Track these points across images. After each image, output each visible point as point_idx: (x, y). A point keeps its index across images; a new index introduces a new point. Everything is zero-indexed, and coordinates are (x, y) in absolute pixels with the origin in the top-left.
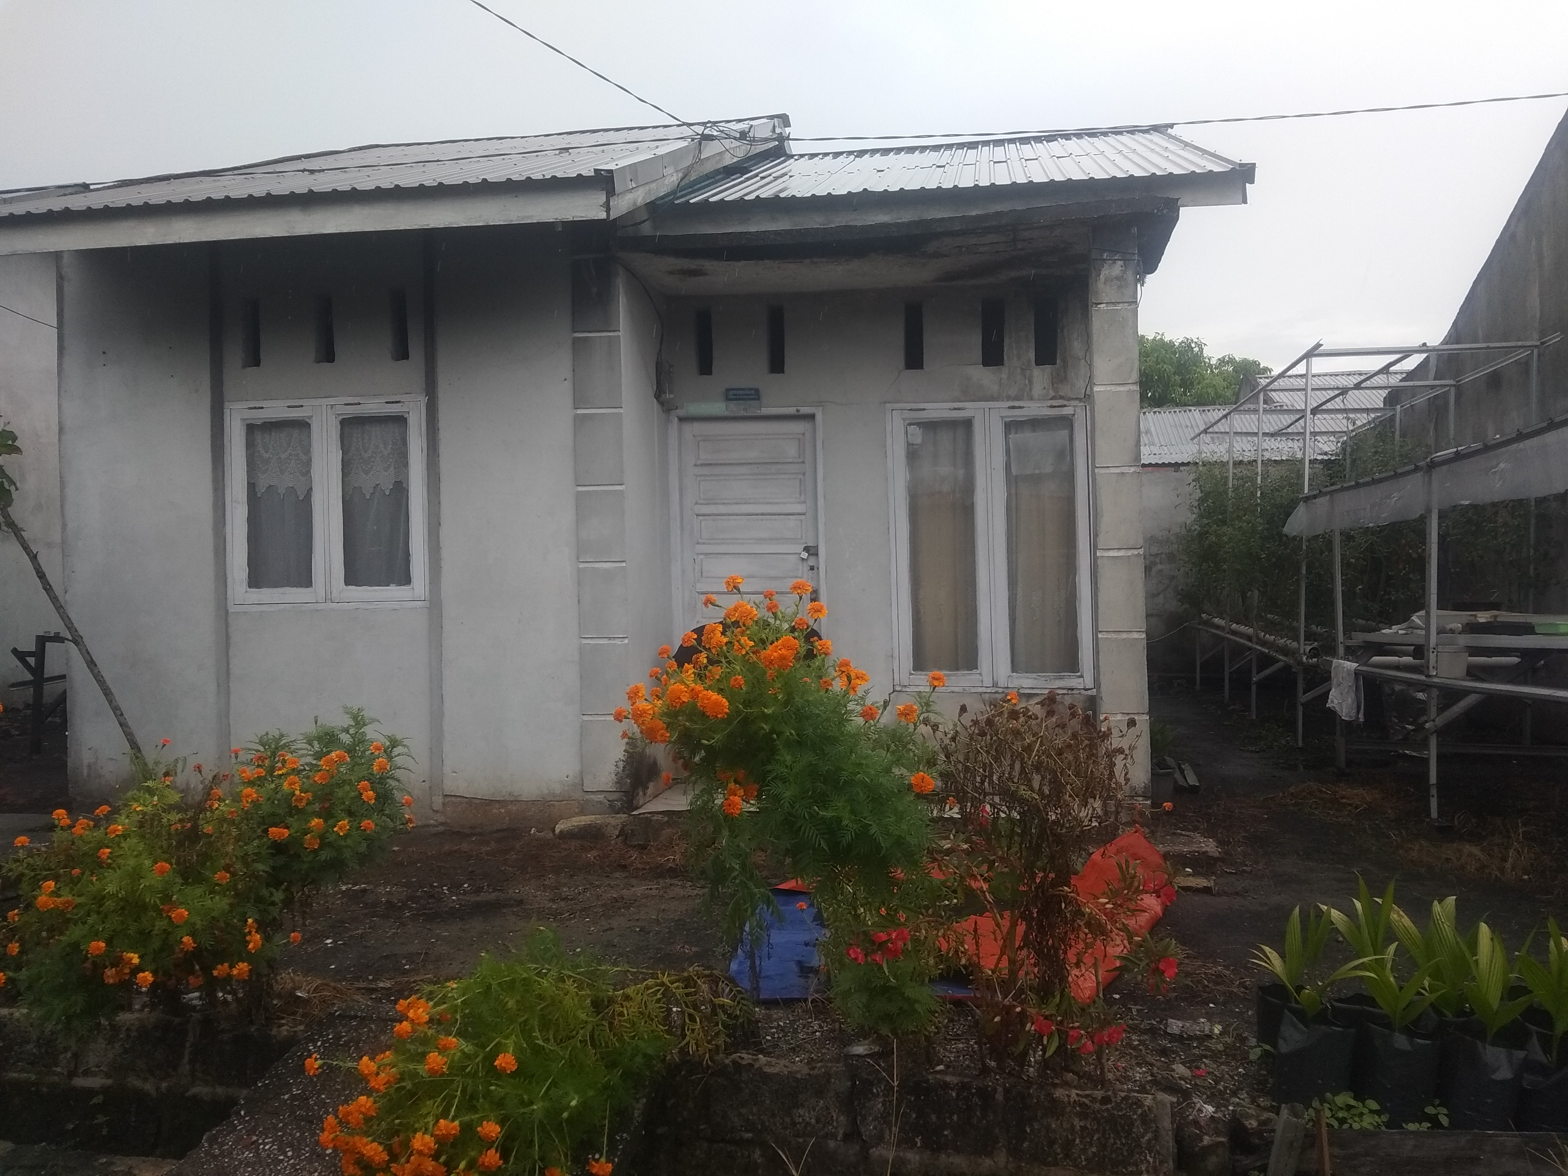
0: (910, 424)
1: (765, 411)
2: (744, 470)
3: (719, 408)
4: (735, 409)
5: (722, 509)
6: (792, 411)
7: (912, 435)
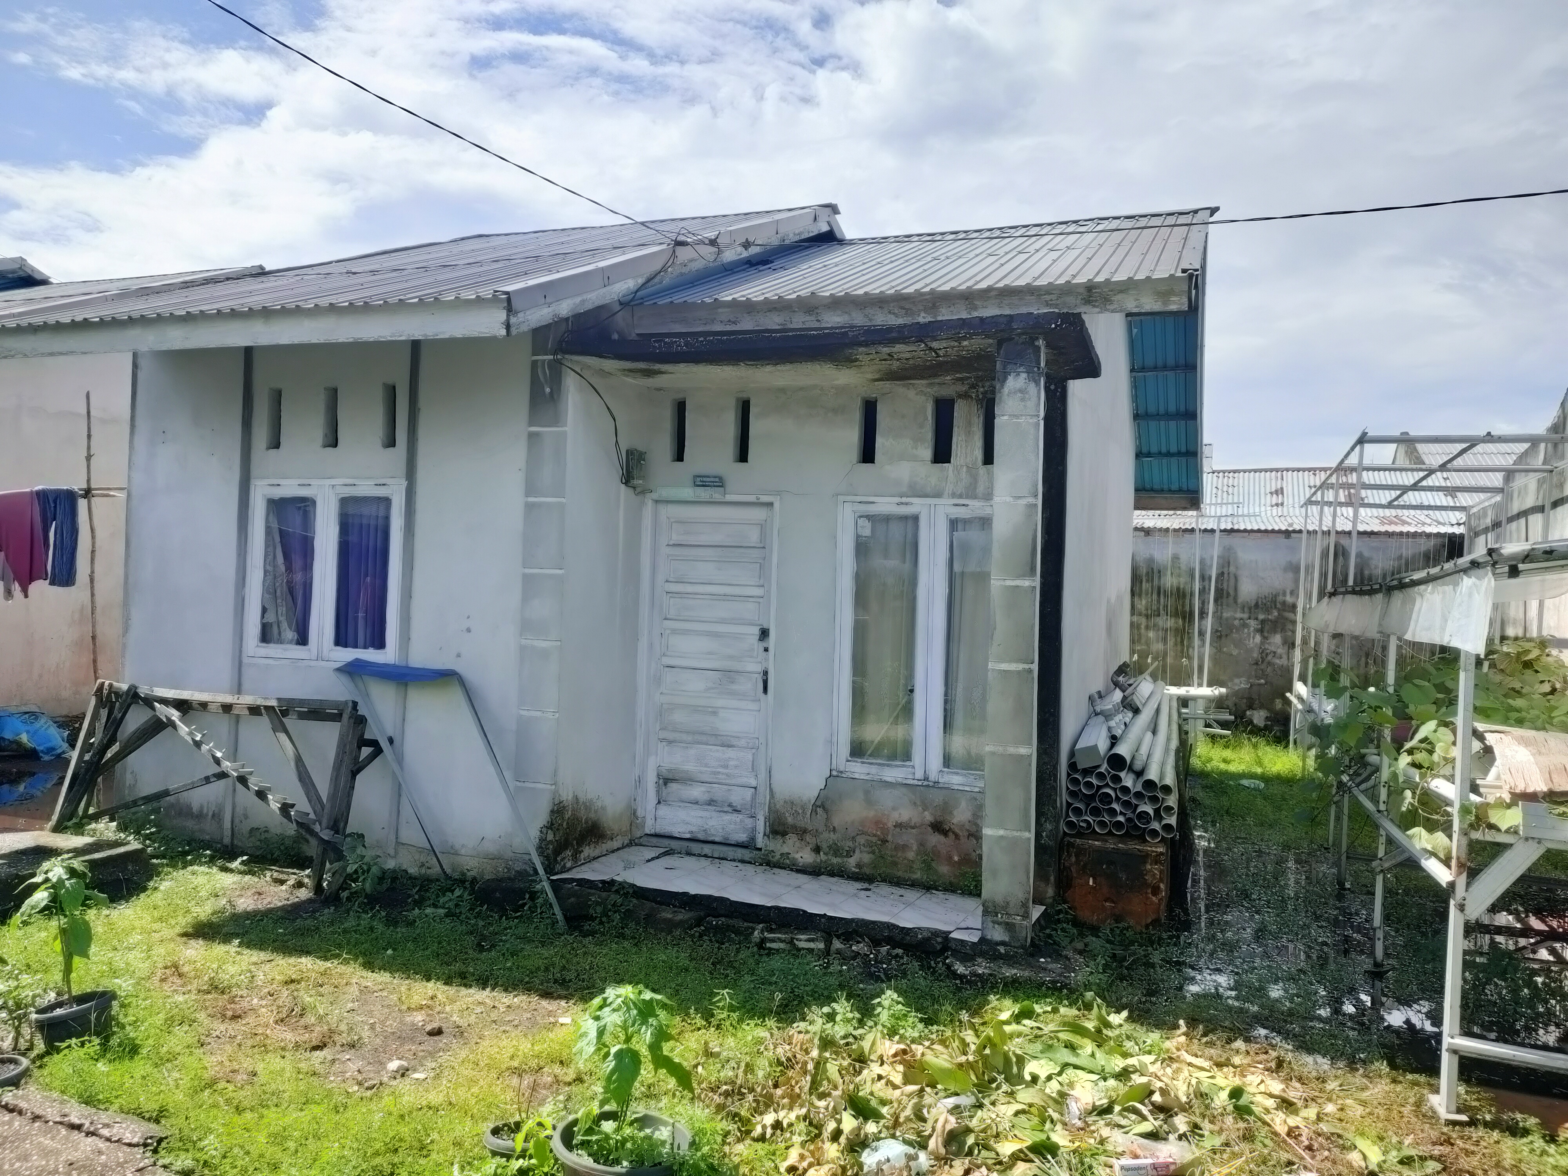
0: (861, 517)
1: (729, 498)
2: (709, 552)
3: (688, 493)
4: (704, 494)
5: (689, 588)
6: (752, 498)
7: (862, 527)
